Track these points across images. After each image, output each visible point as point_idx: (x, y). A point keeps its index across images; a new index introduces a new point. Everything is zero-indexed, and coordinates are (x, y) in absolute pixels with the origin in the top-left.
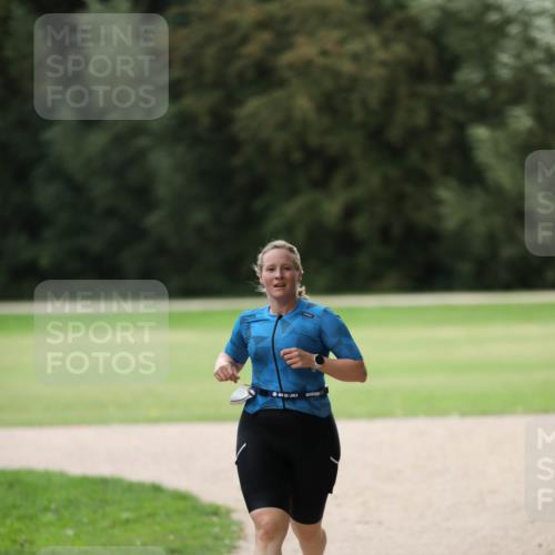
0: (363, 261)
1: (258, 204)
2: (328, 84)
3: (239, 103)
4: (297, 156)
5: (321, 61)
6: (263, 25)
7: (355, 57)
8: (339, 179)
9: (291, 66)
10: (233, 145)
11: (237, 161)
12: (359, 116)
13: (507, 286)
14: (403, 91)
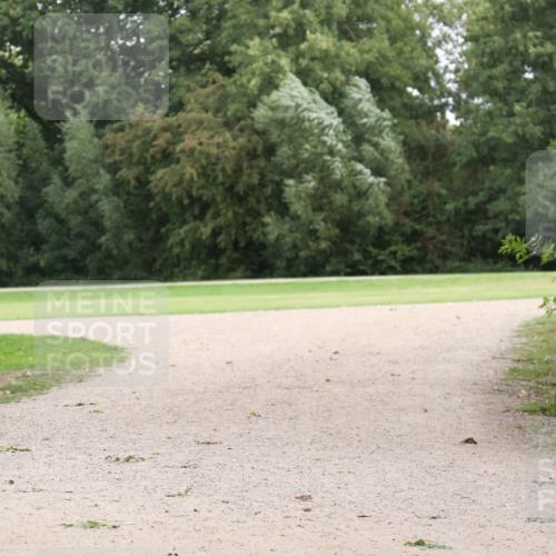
0: (224, 260)
1: (163, 230)
2: (204, 162)
3: (153, 173)
4: (186, 202)
5: (199, 148)
6: (165, 129)
7: (218, 146)
8: (209, 215)
9: (183, 151)
10: (149, 197)
11: (152, 204)
12: (220, 179)
13: (305, 275)
14: (245, 165)
